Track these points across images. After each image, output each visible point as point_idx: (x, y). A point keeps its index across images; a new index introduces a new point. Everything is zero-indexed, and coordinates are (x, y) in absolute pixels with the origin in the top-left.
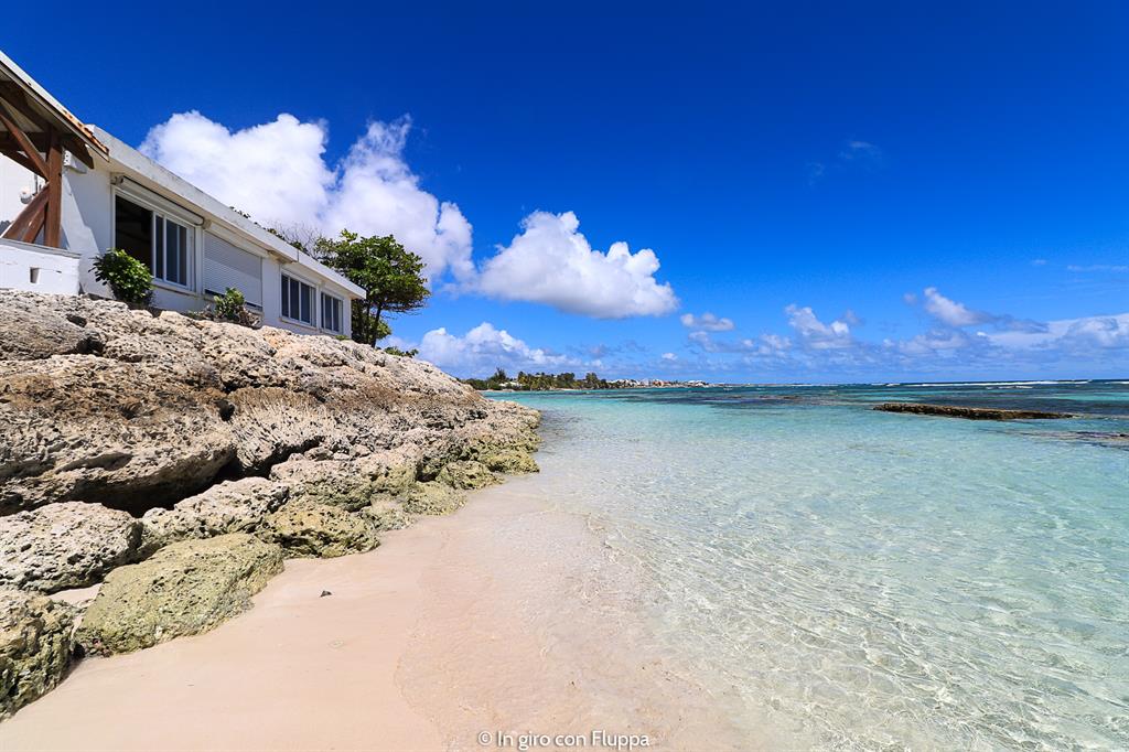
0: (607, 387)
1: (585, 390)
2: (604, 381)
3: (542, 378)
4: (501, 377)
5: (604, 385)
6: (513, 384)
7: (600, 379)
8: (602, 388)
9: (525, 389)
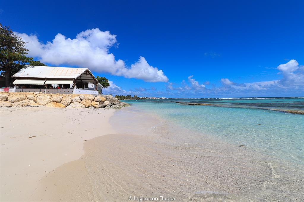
1: (134, 100)
3: (122, 97)
5: (139, 98)
7: (138, 97)
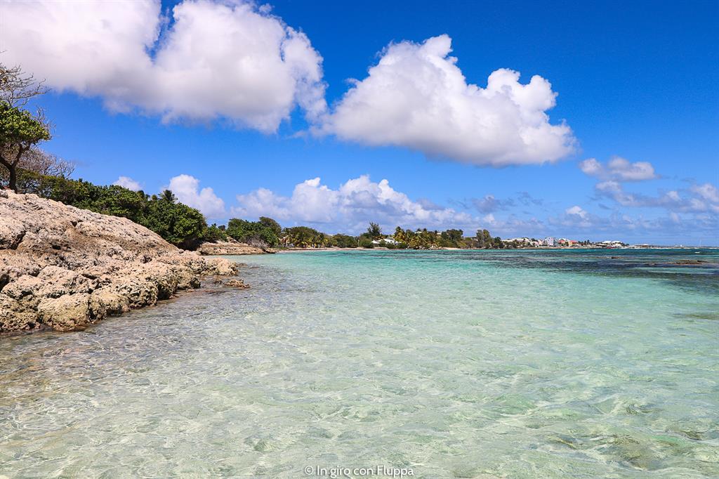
0: (501, 246)
1: (474, 249)
2: (498, 240)
3: (422, 235)
4: (375, 233)
5: (498, 244)
6: (388, 241)
7: (493, 236)
8: (496, 247)
9: (402, 247)
